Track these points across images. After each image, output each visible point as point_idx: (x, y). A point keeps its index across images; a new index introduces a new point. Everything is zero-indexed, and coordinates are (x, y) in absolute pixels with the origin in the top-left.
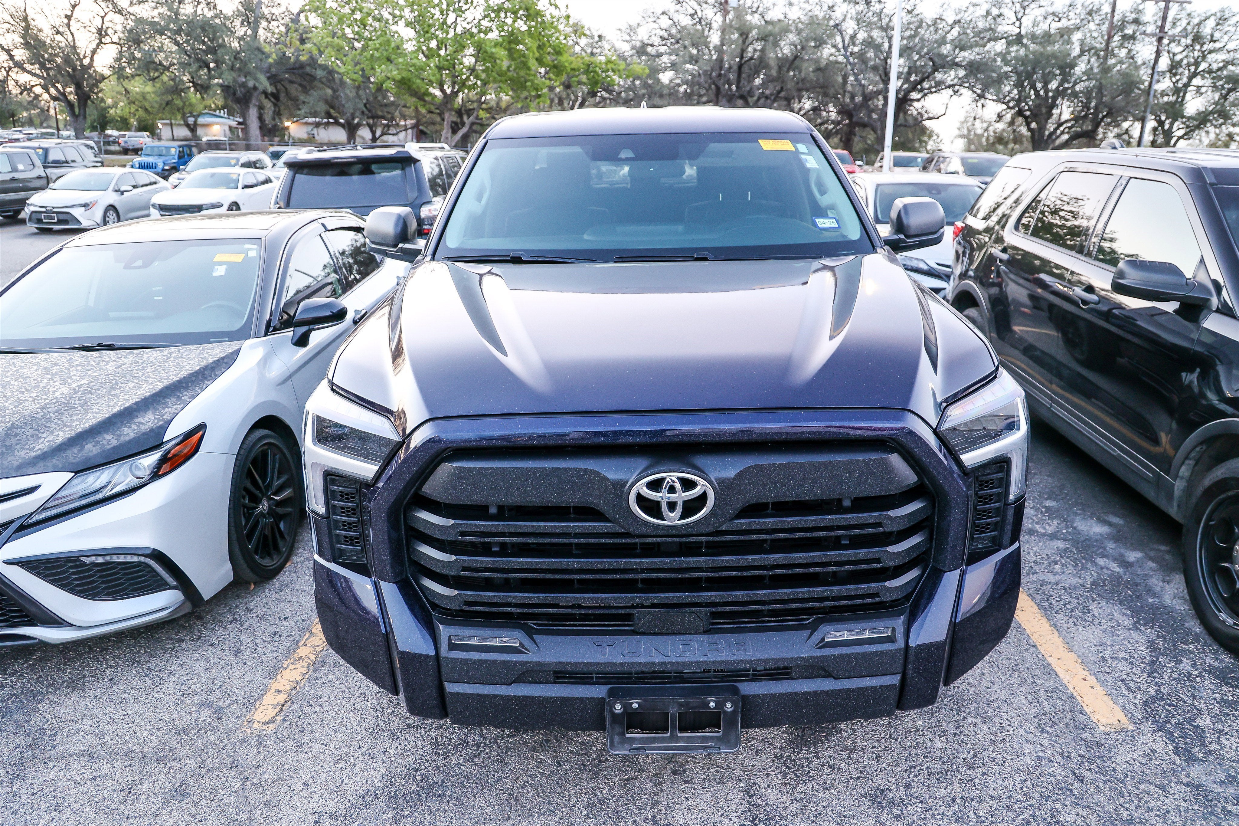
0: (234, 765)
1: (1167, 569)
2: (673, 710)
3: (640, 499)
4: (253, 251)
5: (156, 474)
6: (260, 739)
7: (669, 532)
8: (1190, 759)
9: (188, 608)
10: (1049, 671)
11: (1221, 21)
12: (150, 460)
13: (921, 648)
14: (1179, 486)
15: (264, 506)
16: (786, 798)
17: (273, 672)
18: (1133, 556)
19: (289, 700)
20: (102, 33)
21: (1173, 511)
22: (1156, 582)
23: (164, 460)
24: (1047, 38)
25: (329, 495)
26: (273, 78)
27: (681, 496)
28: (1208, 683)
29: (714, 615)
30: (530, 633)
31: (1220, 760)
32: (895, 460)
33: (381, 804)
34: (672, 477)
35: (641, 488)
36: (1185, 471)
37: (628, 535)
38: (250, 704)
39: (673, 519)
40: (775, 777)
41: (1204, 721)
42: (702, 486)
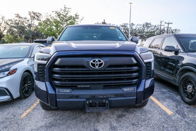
0: (17, 123)
1: (177, 95)
2: (97, 102)
3: (92, 64)
4: (28, 46)
5: (8, 75)
6: (22, 119)
7: (97, 70)
8: (184, 118)
9: (11, 99)
10: (160, 107)
11: (176, 31)
12: (7, 73)
13: (139, 92)
14: (177, 80)
15: (26, 85)
16: (117, 125)
17: (26, 110)
18: (171, 94)
19: (28, 114)
20: (5, 28)
21: (177, 84)
22: (175, 96)
23: (9, 73)
24: (151, 32)
25: (38, 68)
26: (32, 36)
27: (98, 63)
28: (185, 108)
29: (104, 86)
30: (72, 90)
31: (189, 118)
32: (133, 59)
33: (44, 128)
34: (97, 60)
35: (92, 61)
36: (178, 77)
37: (90, 71)
38: (21, 115)
39: (97, 67)
40: (115, 122)
41: (186, 113)
42: (102, 61)
